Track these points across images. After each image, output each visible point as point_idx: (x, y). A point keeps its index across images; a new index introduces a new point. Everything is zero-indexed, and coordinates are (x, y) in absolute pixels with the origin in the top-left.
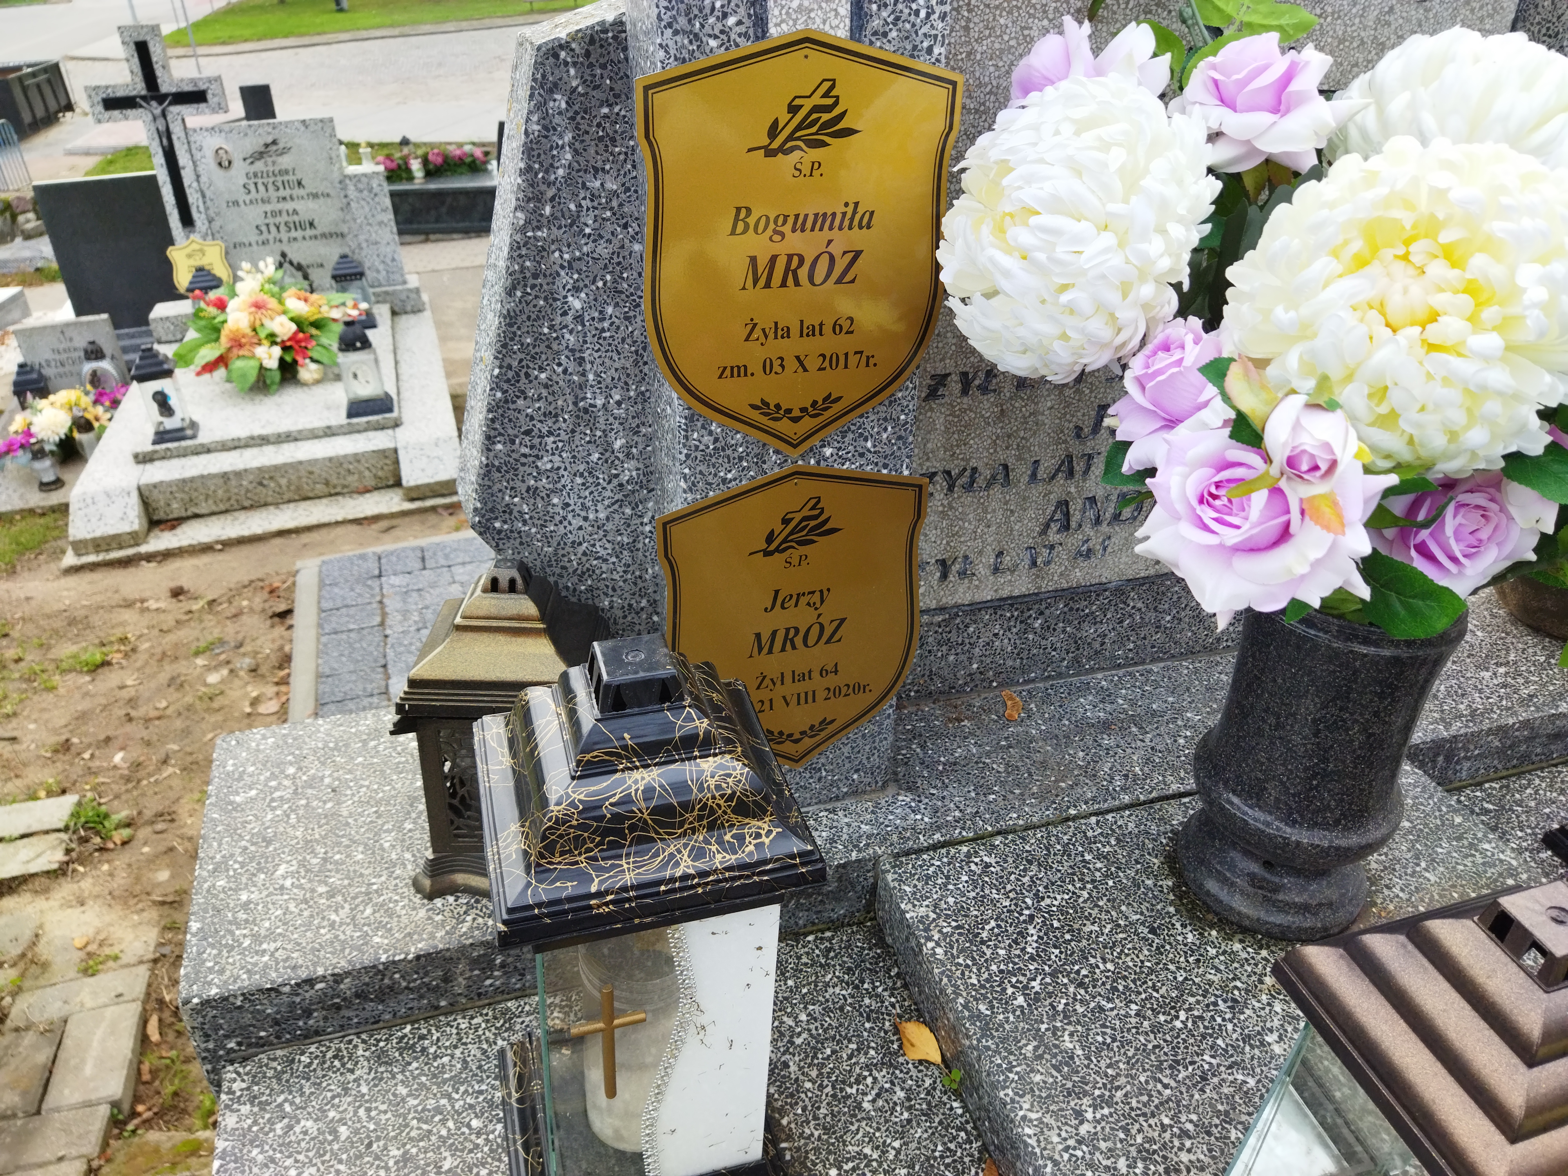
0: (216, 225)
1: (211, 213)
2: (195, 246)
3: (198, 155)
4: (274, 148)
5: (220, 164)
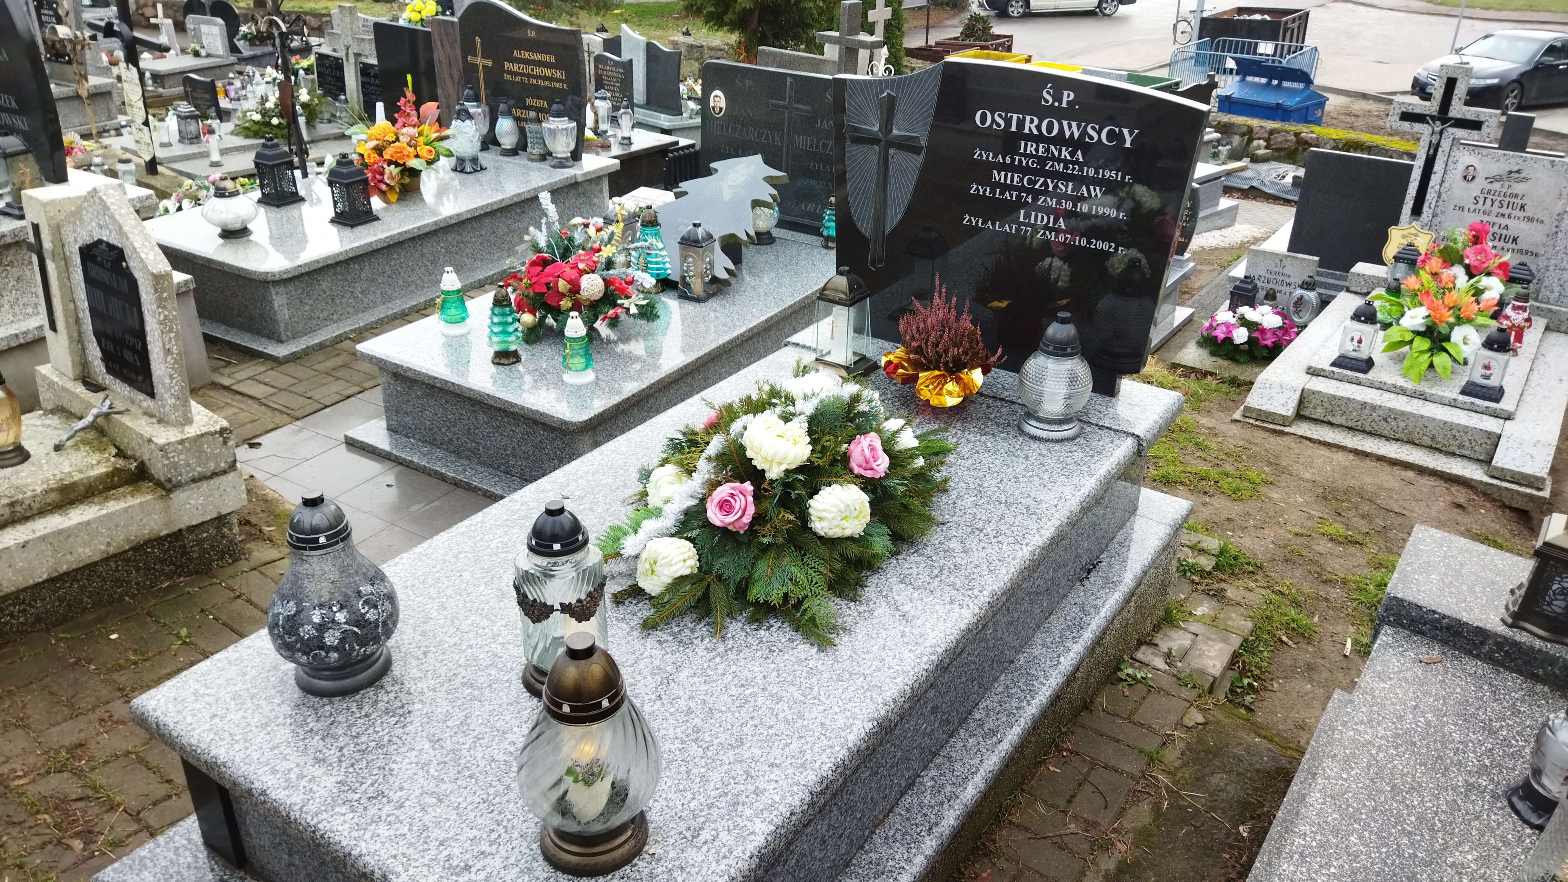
0: (1436, 220)
1: (1438, 211)
2: (1413, 231)
3: (1451, 166)
4: (1516, 175)
5: (1465, 177)
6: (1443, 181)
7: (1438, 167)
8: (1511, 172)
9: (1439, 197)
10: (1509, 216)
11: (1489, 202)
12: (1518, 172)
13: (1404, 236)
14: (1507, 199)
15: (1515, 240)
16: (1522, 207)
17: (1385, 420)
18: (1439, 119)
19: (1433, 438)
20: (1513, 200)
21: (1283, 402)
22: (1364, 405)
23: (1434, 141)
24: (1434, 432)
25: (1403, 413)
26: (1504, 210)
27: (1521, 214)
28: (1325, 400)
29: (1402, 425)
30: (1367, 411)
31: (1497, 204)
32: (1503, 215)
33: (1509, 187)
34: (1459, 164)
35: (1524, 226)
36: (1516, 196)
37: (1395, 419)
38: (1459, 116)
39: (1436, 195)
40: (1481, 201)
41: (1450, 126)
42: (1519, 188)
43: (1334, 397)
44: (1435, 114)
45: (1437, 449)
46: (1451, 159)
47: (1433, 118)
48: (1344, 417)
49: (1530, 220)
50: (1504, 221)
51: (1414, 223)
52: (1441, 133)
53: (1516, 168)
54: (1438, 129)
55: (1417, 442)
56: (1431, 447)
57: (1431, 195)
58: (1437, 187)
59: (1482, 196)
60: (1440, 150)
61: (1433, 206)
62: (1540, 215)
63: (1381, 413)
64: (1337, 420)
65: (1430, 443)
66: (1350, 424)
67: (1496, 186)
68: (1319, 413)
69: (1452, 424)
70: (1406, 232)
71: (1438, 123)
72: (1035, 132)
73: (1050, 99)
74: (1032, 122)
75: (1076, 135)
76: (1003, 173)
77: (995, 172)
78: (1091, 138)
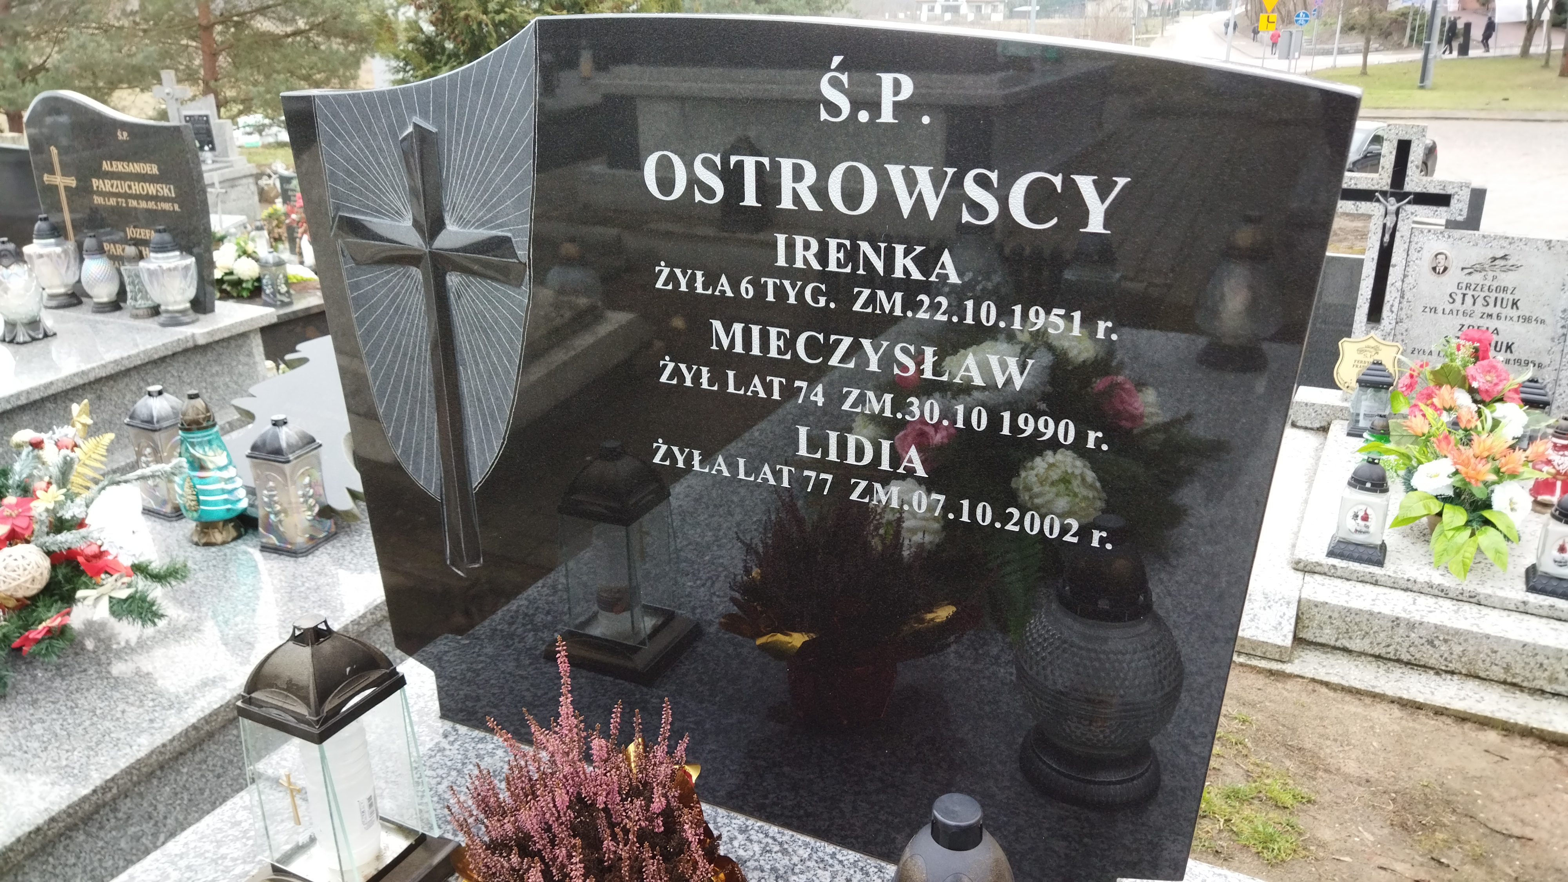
0: (1402, 327)
1: (1403, 314)
2: (1372, 343)
3: (1414, 255)
4: (1502, 263)
5: (1434, 269)
6: (1405, 276)
7: (1397, 257)
8: (1494, 259)
9: (1402, 297)
10: (1498, 317)
11: (1469, 300)
12: (1504, 258)
13: (1360, 351)
14: (1494, 295)
15: (1509, 347)
16: (1515, 304)
17: (1431, 643)
18: (1393, 195)
19: (1507, 669)
20: (1500, 295)
21: (1274, 623)
22: (1396, 622)
23: (1390, 225)
24: (1509, 659)
25: (1457, 633)
26: (1490, 309)
27: (1514, 313)
28: (1336, 615)
29: (1458, 650)
30: (1401, 631)
31: (1480, 301)
32: (1490, 316)
33: (1495, 278)
34: (1424, 252)
35: (1520, 328)
36: (1505, 290)
37: (1446, 641)
38: (1418, 190)
39: (1398, 295)
40: (1459, 299)
41: (1409, 203)
42: (1507, 279)
43: (1349, 610)
44: (1387, 188)
45: (1514, 685)
46: (1413, 245)
47: (1384, 194)
48: (1367, 641)
49: (1527, 320)
50: (1492, 324)
51: (1372, 333)
52: (1397, 213)
53: (1501, 254)
54: (1392, 208)
55: (1482, 674)
56: (1504, 683)
57: (1391, 295)
58: (1399, 284)
59: (1459, 292)
60: (1398, 235)
61: (1395, 309)
62: (1538, 313)
63: (1423, 633)
64: (1356, 645)
65: (1502, 676)
66: (1377, 651)
67: (1477, 278)
68: (1327, 636)
69: (1535, 647)
70: (1362, 345)
71: (1392, 200)
72: (812, 205)
73: (844, 103)
74: (798, 174)
75: (933, 206)
76: (738, 328)
77: (717, 325)
78: (979, 210)
